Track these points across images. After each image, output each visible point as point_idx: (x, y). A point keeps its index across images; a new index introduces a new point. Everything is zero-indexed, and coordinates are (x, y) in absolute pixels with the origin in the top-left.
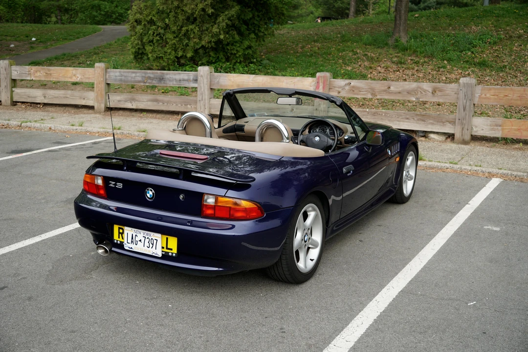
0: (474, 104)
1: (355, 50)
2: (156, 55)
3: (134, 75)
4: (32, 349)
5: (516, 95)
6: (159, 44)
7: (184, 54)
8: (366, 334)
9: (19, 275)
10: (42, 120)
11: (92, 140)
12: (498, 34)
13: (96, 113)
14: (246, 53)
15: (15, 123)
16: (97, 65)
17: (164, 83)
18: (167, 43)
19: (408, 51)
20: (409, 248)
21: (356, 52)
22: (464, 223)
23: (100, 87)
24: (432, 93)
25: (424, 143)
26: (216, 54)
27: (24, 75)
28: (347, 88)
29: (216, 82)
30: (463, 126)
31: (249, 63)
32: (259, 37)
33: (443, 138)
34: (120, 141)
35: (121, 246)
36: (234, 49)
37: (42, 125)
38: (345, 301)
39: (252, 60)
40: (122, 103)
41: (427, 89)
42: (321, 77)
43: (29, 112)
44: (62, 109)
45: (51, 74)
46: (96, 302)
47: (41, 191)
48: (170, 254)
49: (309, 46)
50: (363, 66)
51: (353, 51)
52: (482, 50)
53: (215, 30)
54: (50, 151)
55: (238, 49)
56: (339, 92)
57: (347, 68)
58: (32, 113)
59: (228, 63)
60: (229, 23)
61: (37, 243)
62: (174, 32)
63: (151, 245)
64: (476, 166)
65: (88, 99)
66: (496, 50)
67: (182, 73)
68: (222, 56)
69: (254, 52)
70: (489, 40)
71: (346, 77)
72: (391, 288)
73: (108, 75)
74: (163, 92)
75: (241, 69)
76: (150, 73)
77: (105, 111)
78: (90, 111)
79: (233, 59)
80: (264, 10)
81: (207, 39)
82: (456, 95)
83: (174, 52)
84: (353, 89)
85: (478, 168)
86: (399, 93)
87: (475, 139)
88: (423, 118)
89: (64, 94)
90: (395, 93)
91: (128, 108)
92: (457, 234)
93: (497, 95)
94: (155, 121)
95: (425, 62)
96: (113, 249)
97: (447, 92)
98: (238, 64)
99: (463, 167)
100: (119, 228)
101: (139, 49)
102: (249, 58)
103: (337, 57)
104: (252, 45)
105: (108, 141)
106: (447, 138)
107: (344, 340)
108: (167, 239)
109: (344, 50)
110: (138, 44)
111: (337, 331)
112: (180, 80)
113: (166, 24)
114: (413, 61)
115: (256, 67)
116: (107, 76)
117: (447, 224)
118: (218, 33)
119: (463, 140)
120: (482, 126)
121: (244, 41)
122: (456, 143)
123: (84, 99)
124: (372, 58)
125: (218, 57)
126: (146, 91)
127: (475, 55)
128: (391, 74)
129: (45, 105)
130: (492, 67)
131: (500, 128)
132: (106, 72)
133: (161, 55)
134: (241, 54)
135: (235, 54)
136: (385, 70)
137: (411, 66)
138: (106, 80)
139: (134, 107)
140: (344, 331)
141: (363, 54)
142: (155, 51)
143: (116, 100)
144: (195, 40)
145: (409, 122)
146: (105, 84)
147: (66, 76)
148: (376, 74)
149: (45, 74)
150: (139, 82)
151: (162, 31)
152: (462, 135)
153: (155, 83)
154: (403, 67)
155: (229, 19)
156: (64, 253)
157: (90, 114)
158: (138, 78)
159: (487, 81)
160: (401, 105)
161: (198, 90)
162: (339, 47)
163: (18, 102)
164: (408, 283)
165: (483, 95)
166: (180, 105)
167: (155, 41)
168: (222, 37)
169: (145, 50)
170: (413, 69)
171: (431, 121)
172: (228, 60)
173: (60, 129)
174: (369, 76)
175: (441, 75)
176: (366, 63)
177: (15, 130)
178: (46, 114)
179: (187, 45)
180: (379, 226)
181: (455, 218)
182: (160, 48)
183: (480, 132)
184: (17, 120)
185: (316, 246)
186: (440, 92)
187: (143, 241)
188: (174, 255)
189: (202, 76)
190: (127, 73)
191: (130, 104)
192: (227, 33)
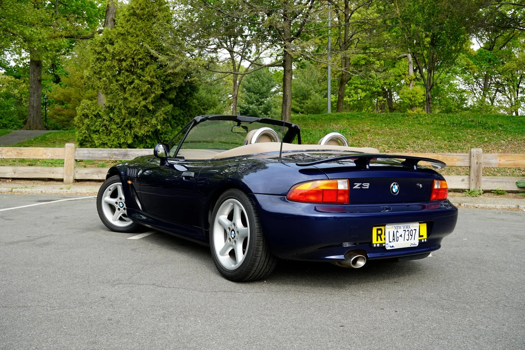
2: (101, 141)
3: (101, 152)
6: (104, 133)
13: (66, 184)
15: (5, 189)
16: (67, 145)
17: (128, 158)
18: (111, 132)
23: (69, 161)
26: (151, 141)
36: (166, 137)
37: (33, 190)
40: (89, 175)
45: (22, 153)
53: (154, 121)
60: (165, 117)
62: (117, 124)
65: (57, 173)
73: (76, 152)
76: (114, 150)
77: (73, 183)
78: (60, 183)
80: (187, 109)
81: (146, 129)
83: (116, 139)
89: (34, 170)
91: (95, 179)
113: (110, 117)
116: (76, 154)
118: (156, 125)
123: (53, 173)
129: (13, 179)
132: (75, 150)
133: (106, 142)
138: (75, 156)
139: (100, 178)
143: (83, 173)
146: (74, 160)
147: (36, 154)
149: (16, 153)
150: (105, 157)
151: (107, 123)
153: (120, 158)
155: (165, 114)
157: (60, 185)
158: (105, 155)
167: (101, 130)
168: (159, 127)
169: (92, 138)
190: (95, 151)
191: (96, 175)
192: (163, 124)
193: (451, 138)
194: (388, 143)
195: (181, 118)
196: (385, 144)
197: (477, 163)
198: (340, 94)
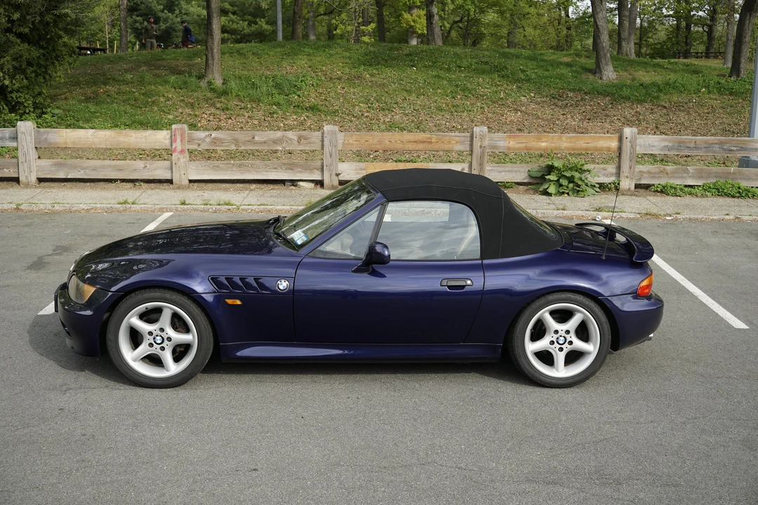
0: (339, 150)
5: (376, 140)
12: (317, 75)
19: (230, 95)
21: (168, 97)
24: (298, 141)
25: (297, 191)
28: (208, 140)
29: (42, 139)
30: (331, 172)
31: (41, 114)
33: (312, 185)
36: (20, 97)
41: (292, 137)
42: (177, 129)
52: (308, 93)
55: (27, 96)
56: (199, 145)
59: (13, 115)
66: (321, 93)
79: (20, 109)
82: (321, 143)
84: (215, 141)
86: (265, 143)
87: (342, 183)
88: (291, 167)
90: (261, 143)
93: (359, 141)
95: (253, 107)
97: (312, 140)
102: (41, 108)
106: (316, 185)
114: (239, 107)
115: (50, 118)
119: (332, 185)
120: (348, 170)
122: (327, 189)
124: (191, 104)
127: (303, 99)
128: (223, 122)
130: (325, 111)
131: (364, 172)
134: (30, 102)
135: (22, 103)
136: (214, 118)
137: (239, 112)
141: (178, 99)
145: (278, 171)
148: (206, 123)
152: (331, 181)
154: (231, 114)
155: (16, 60)
161: (19, 150)
162: (142, 91)
165: (346, 142)
168: (7, 82)
170: (244, 115)
171: (299, 170)
172: (12, 110)
175: (276, 121)
183: (347, 177)
186: (305, 140)
189: (23, 133)
192: (12, 77)
193: (456, 92)
194: (367, 101)
195: (42, 62)
196: (363, 103)
197: (481, 147)
198: (296, 11)
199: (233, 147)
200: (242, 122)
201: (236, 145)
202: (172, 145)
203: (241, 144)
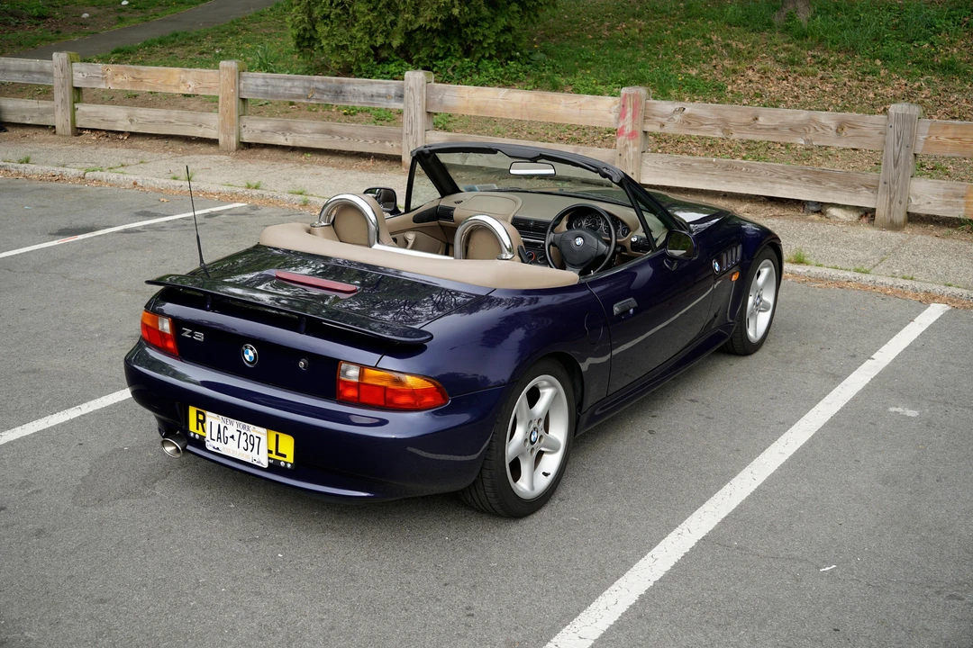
0: (915, 155)
1: (708, 36)
2: (336, 41)
3: (289, 84)
4: (26, 633)
6: (342, 21)
7: (387, 42)
8: (619, 626)
9: (30, 484)
10: (123, 166)
11: (205, 208)
13: (220, 153)
14: (502, 41)
15: (74, 171)
16: (223, 63)
17: (344, 101)
18: (356, 19)
19: (810, 38)
20: (738, 450)
21: (710, 39)
22: (854, 400)
23: (229, 103)
24: (837, 131)
25: (816, 225)
26: (444, 42)
27: (95, 79)
28: (677, 117)
29: (437, 100)
30: (892, 196)
31: (507, 59)
32: (528, 10)
33: (854, 216)
34: (254, 213)
35: (200, 443)
37: (122, 177)
38: (596, 555)
39: (513, 53)
40: (268, 134)
41: (827, 123)
42: (630, 95)
43: (102, 149)
44: (162, 143)
45: (141, 80)
46: (152, 545)
47: (98, 314)
48: (282, 464)
49: (624, 26)
50: (719, 67)
51: (704, 37)
52: (952, 39)
54: (126, 231)
55: (487, 32)
56: (662, 125)
57: (690, 72)
58: (108, 150)
61: (72, 421)
63: (250, 447)
64: (904, 278)
65: (208, 127)
67: (376, 83)
68: (457, 46)
69: (517, 39)
70: (966, 19)
71: (685, 89)
72: (686, 531)
73: (243, 82)
74: (345, 114)
75: (492, 70)
76: (318, 81)
77: (236, 150)
78: (212, 149)
79: (476, 51)
81: (428, 14)
82: (881, 137)
84: (689, 120)
85: (908, 283)
86: (775, 129)
87: (914, 219)
88: (817, 178)
89: (165, 117)
90: (768, 130)
91: (279, 144)
92: (834, 423)
93: (960, 139)
94: (324, 171)
95: (839, 62)
96: (189, 447)
97: (866, 130)
98: (485, 62)
99: (880, 280)
100: (198, 413)
101: (305, 30)
102: (508, 51)
103: (673, 49)
104: (513, 25)
105: (233, 212)
106: (862, 216)
107: (577, 635)
108: (277, 436)
109: (688, 36)
110: (302, 21)
111: (568, 616)
112: (372, 96)
114: (816, 60)
115: (520, 66)
116: (242, 86)
117: (820, 400)
118: (449, 5)
119: (892, 221)
120: (928, 195)
121: (498, 18)
122: (877, 226)
123: (201, 126)
124: (739, 52)
125: (449, 48)
126: (316, 111)
127: (936, 49)
128: (771, 85)
129: (132, 135)
130: (967, 74)
131: (961, 201)
132: (240, 77)
133: (344, 43)
134: (492, 41)
135: (480, 42)
136: (761, 77)
137: (810, 69)
138: (240, 91)
139: (289, 143)
140: (579, 617)
141: (723, 43)
142: (334, 35)
143: (256, 129)
144: (406, 16)
145: (791, 185)
146: (237, 99)
147: (168, 83)
148: (742, 85)
149: (131, 79)
150: (299, 97)
152: (890, 213)
153: (327, 99)
154: (795, 72)
156: (115, 443)
157: (210, 154)
158: (297, 89)
159: (952, 102)
160: (783, 148)
161: (405, 114)
162: (679, 29)
163: (85, 129)
164: (719, 523)
165: (933, 137)
166: (371, 142)
167: (332, 16)
168: (456, 11)
169: (317, 31)
170: (815, 75)
171: (833, 184)
172: (467, 52)
173: (153, 185)
174: (730, 88)
175: (866, 88)
176: (727, 63)
177: (73, 186)
178: (131, 152)
179: (394, 23)
180: (692, 401)
181: (839, 388)
182: (342, 30)
183: (924, 209)
184: (79, 165)
185: (555, 450)
186: (851, 130)
187: (236, 437)
188: (289, 466)
189: (411, 89)
190: (277, 81)
191: (282, 137)
199: (719, 134)
200: (803, 87)
201: (724, 130)
202: (618, 123)
203: (733, 129)
